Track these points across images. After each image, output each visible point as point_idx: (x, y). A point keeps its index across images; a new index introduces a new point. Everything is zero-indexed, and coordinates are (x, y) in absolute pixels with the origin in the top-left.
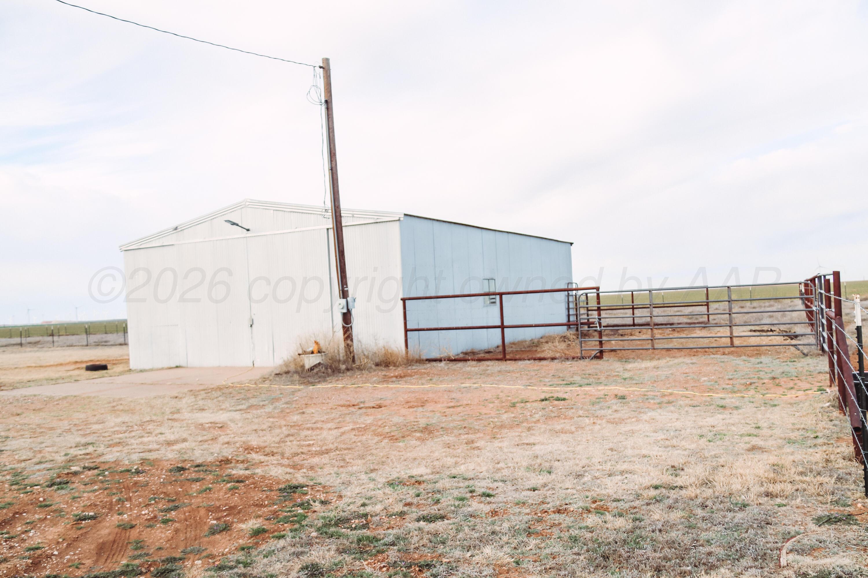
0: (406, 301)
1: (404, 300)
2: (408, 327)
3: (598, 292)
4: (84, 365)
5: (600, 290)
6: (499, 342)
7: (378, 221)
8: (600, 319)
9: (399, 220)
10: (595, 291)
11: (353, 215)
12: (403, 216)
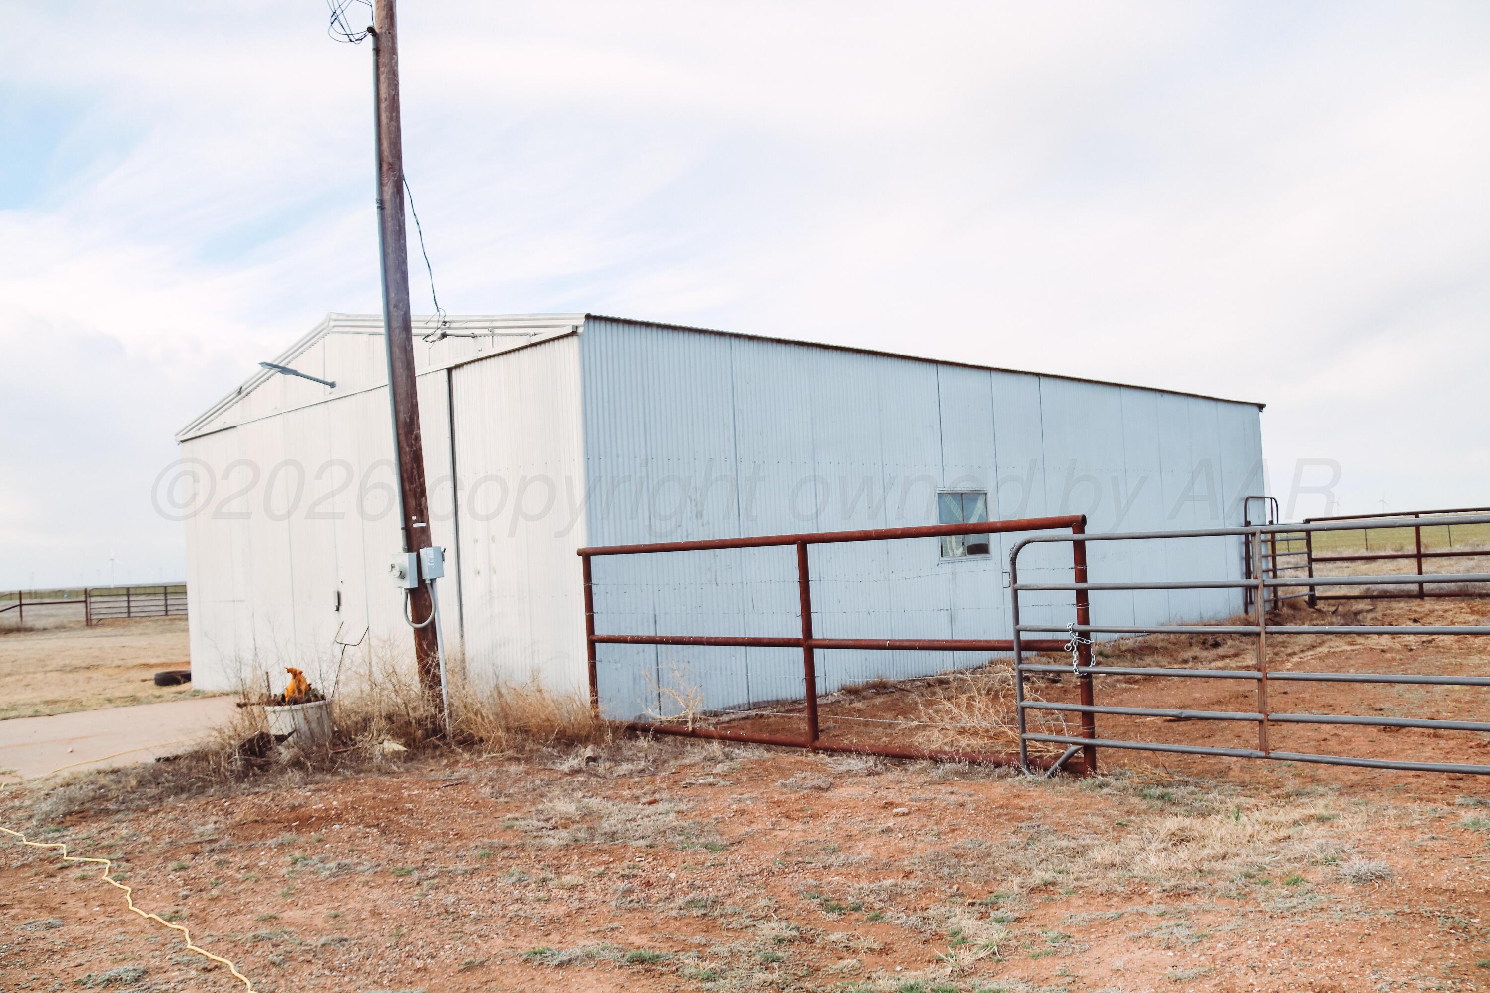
0: (592, 557)
1: (586, 555)
2: (600, 630)
3: (1080, 536)
4: (152, 674)
5: (1089, 530)
6: (799, 691)
7: (535, 340)
8: (1085, 634)
9: (573, 333)
10: (1068, 532)
11: (491, 329)
12: (581, 321)
